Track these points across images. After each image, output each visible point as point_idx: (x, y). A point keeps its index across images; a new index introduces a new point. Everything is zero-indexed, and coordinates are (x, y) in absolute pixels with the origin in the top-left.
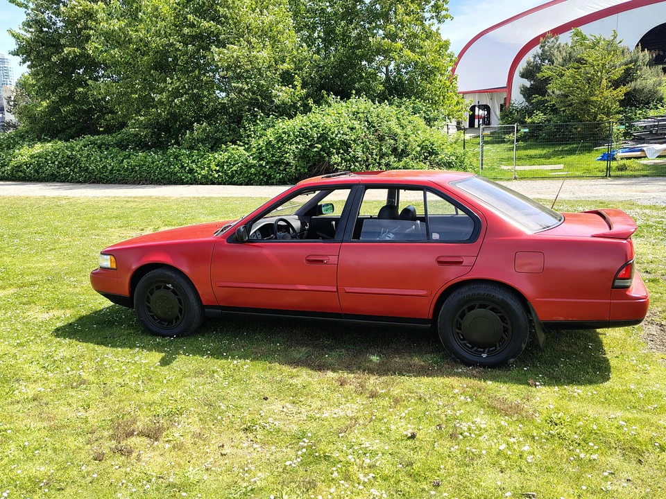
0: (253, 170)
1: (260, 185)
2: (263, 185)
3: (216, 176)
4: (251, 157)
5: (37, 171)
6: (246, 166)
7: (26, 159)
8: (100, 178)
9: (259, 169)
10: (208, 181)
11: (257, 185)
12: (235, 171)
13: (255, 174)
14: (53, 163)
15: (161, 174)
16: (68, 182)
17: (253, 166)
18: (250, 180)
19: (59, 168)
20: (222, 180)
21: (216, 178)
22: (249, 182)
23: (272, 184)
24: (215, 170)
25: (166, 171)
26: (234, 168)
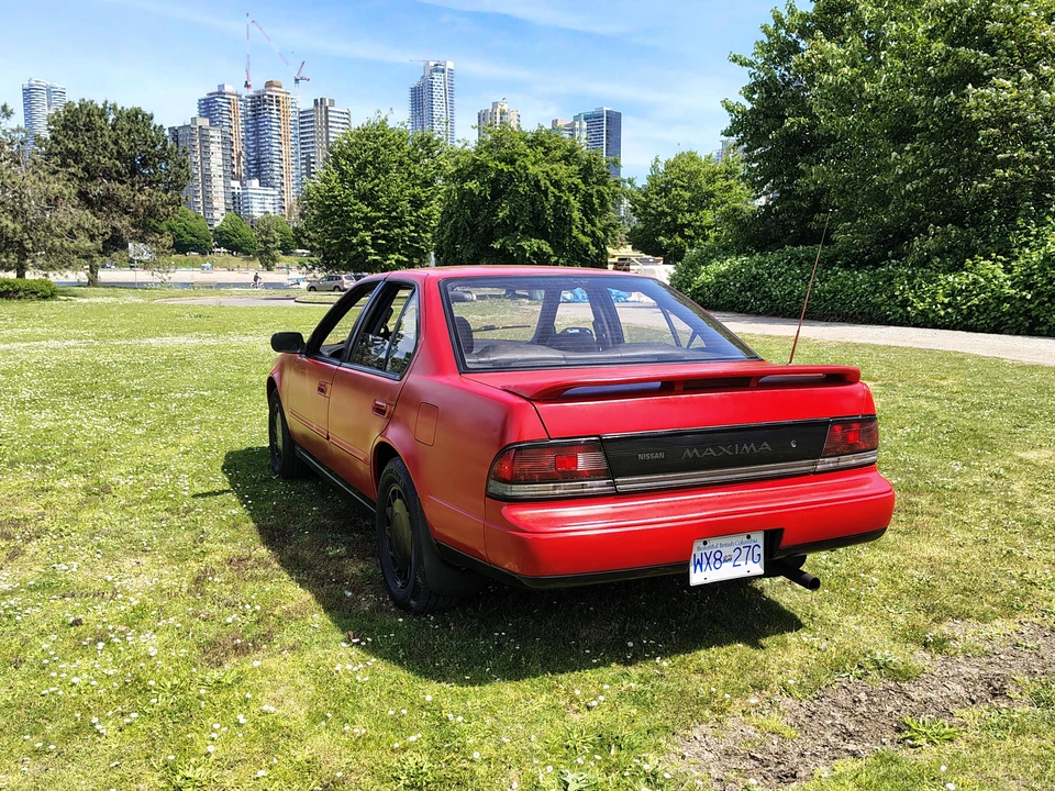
0: (1006, 306)
1: (1017, 334)
2: (1023, 335)
3: (942, 313)
4: (1009, 283)
5: (716, 296)
6: (998, 298)
7: (711, 279)
8: (783, 309)
9: (1018, 304)
10: (927, 321)
11: (1010, 334)
12: (977, 306)
13: (1011, 315)
14: (734, 285)
15: (859, 306)
16: (746, 313)
17: (1008, 299)
18: (1001, 324)
19: (740, 292)
20: (951, 322)
21: (941, 317)
22: (997, 328)
23: (1040, 334)
24: (942, 304)
25: (868, 302)
26: (976, 301)
